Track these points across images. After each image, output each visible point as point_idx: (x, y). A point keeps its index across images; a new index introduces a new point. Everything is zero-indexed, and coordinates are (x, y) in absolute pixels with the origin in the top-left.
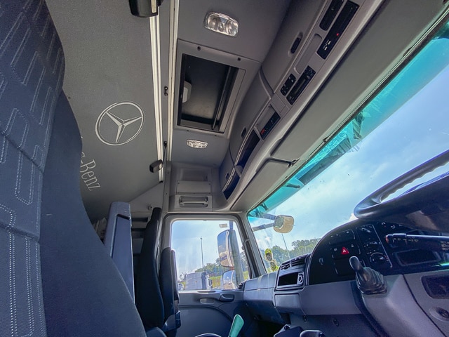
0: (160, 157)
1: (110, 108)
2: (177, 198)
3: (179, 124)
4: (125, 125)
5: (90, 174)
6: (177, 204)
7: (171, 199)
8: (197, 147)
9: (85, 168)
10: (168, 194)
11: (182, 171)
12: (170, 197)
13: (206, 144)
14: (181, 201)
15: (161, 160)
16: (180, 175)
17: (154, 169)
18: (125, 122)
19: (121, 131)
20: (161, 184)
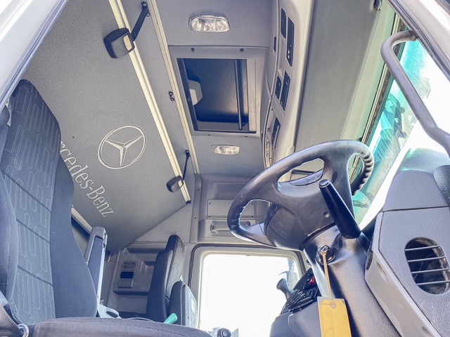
0: (177, 172)
1: (107, 136)
2: (208, 223)
3: (196, 129)
4: (126, 147)
5: (101, 200)
6: (208, 233)
7: (201, 224)
8: (227, 153)
9: (95, 194)
10: (197, 219)
11: (215, 185)
12: (199, 223)
13: (237, 149)
14: (213, 228)
15: (179, 176)
16: (211, 193)
17: (173, 187)
18: (126, 145)
19: (124, 154)
20: (189, 205)
